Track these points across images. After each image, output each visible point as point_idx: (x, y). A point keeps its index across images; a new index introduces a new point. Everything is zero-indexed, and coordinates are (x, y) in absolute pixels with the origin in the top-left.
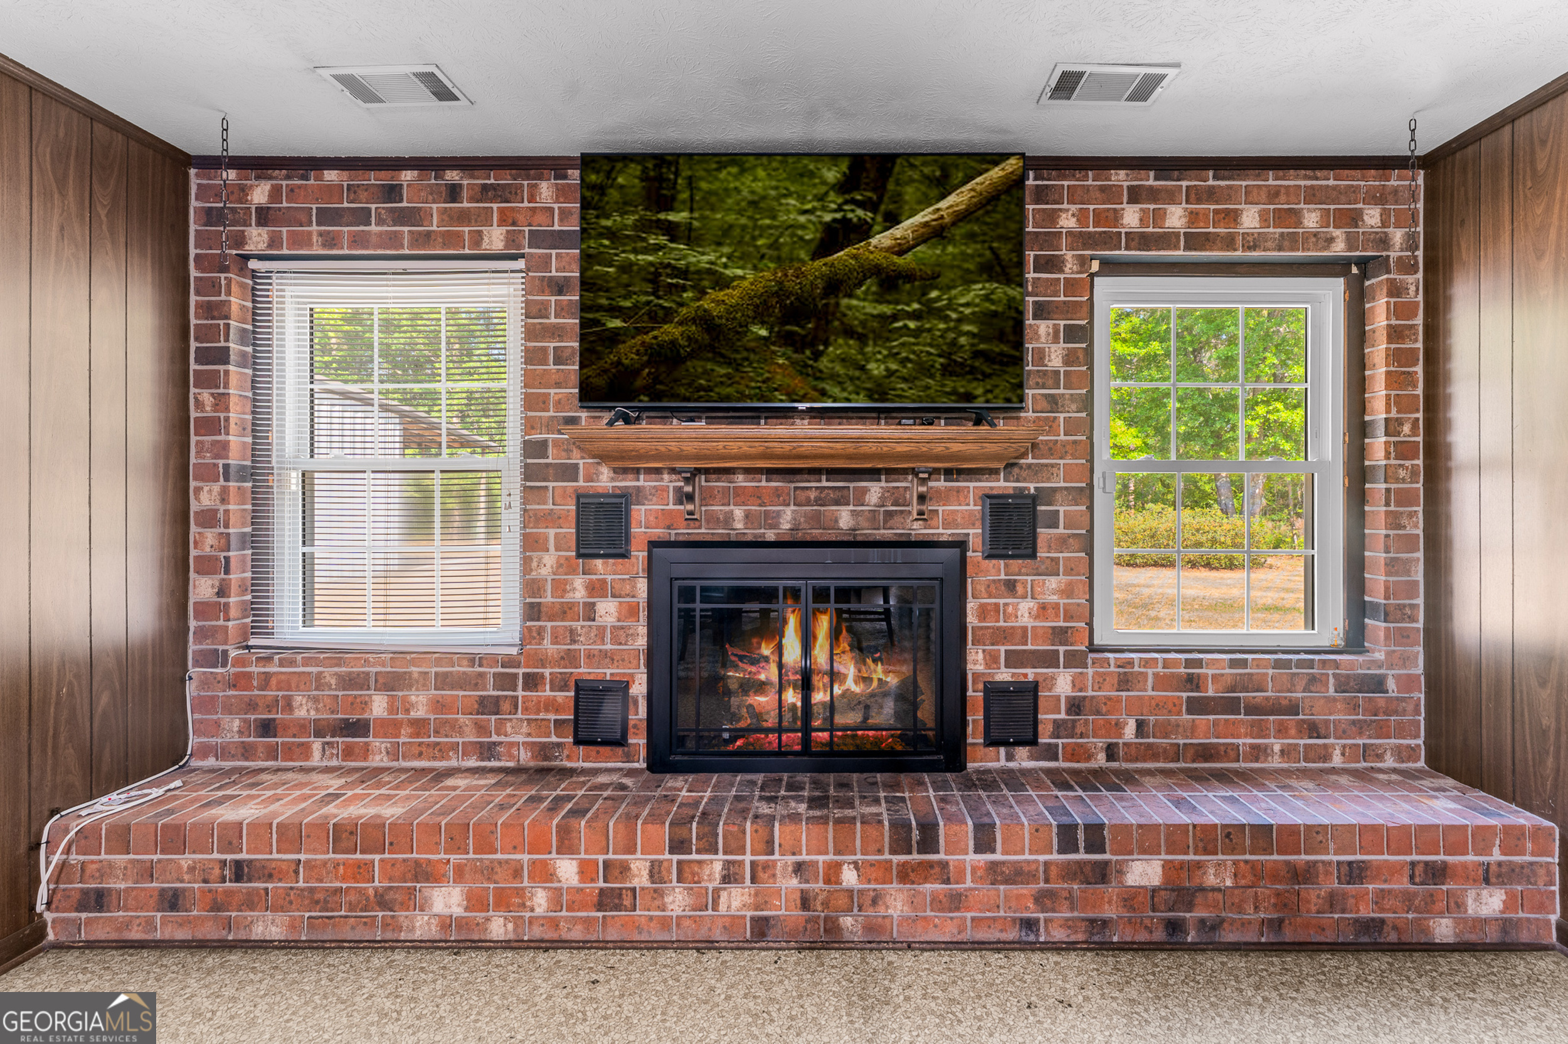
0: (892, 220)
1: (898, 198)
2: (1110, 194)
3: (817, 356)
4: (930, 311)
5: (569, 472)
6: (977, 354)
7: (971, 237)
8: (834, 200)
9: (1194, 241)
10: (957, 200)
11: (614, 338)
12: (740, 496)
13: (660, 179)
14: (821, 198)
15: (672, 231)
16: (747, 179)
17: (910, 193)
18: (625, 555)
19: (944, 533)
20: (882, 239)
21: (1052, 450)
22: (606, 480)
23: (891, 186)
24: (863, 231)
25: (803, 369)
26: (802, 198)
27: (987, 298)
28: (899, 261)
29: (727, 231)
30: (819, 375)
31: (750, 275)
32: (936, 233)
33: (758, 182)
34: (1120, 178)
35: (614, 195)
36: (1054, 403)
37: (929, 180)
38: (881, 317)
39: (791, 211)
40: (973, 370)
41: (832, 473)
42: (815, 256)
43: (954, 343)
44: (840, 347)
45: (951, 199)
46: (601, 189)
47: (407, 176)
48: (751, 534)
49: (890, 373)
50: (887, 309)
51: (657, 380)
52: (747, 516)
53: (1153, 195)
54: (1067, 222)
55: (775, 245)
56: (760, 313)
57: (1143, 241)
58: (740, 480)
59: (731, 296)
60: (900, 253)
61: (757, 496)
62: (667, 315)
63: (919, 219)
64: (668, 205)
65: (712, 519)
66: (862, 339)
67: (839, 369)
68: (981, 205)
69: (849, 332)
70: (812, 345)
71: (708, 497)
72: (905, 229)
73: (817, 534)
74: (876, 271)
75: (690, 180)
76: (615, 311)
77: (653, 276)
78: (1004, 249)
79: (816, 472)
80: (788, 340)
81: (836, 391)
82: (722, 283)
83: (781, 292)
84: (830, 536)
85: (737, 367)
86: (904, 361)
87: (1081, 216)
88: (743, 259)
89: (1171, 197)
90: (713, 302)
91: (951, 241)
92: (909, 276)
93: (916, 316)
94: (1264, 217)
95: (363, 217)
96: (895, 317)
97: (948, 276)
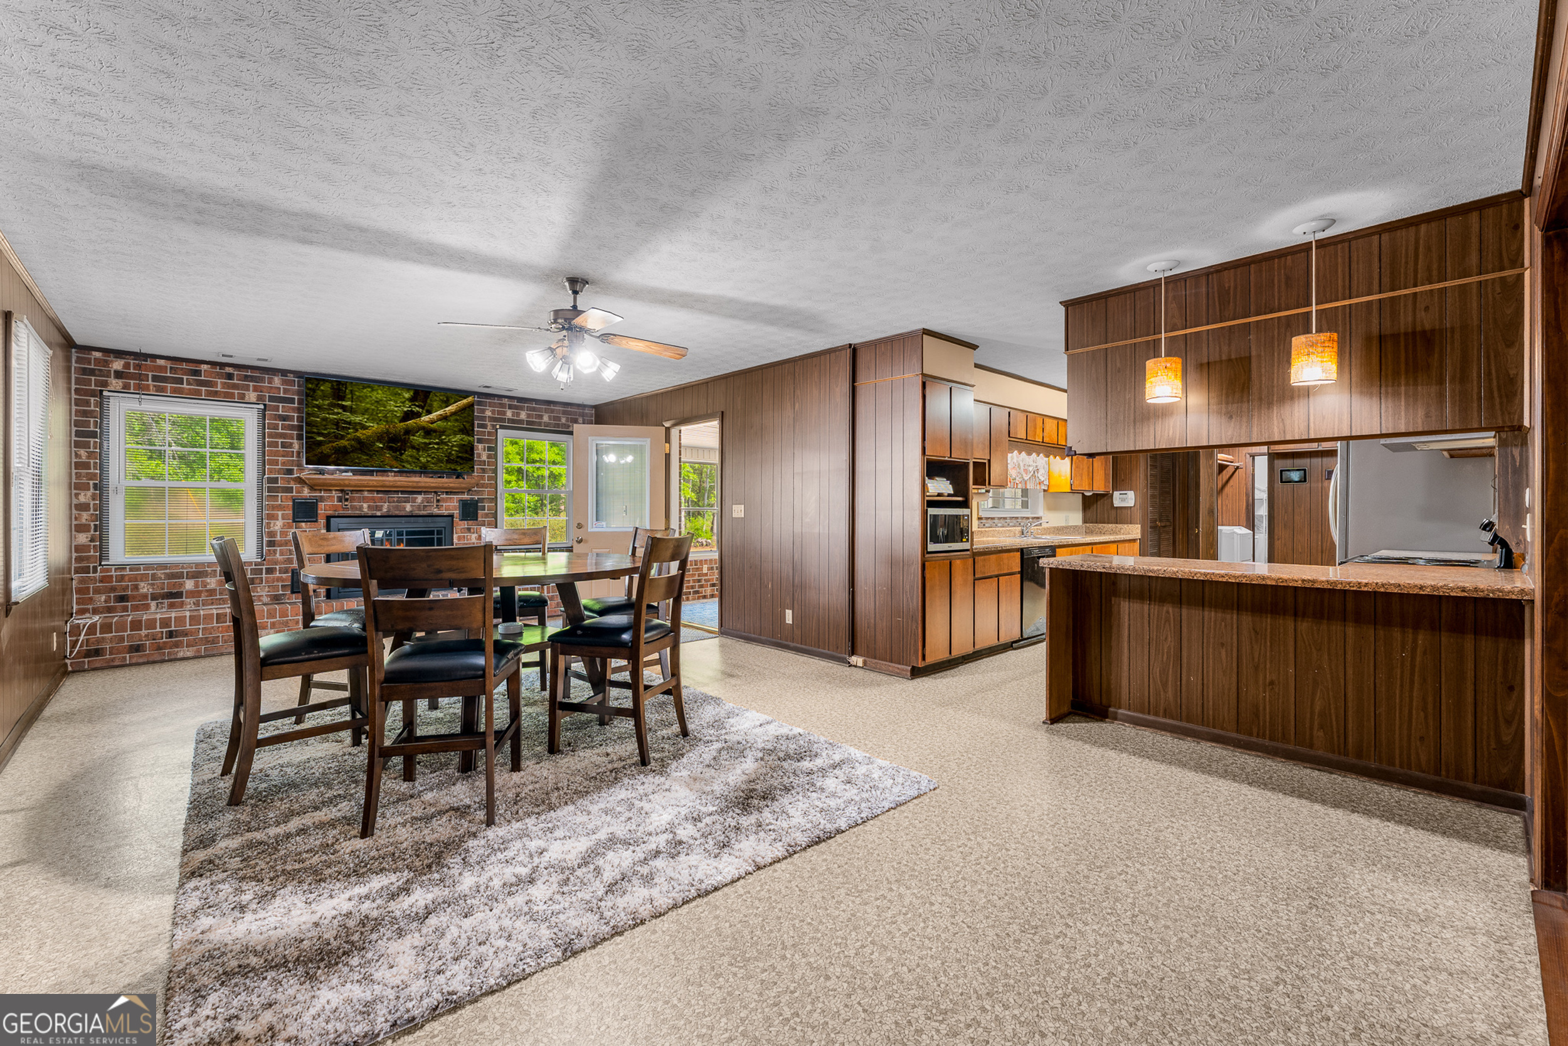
0: (429, 412)
1: (431, 405)
2: (502, 406)
3: (401, 454)
4: (442, 442)
5: (290, 490)
6: (458, 457)
7: (457, 420)
8: (408, 404)
9: (528, 423)
10: (452, 408)
11: (320, 443)
12: (365, 499)
13: (339, 389)
14: (403, 403)
15: (344, 408)
16: (375, 393)
17: (435, 404)
18: (316, 521)
19: (446, 513)
20: (426, 418)
21: (483, 486)
22: (306, 492)
23: (429, 401)
24: (419, 415)
25: (396, 458)
26: (396, 402)
27: (461, 440)
28: (432, 426)
29: (367, 410)
30: (402, 461)
31: (376, 426)
32: (444, 418)
33: (379, 394)
34: (505, 401)
35: (319, 393)
36: (484, 471)
37: (442, 401)
38: (425, 443)
39: (391, 405)
40: (457, 462)
41: (403, 492)
42: (400, 422)
43: (450, 453)
44: (409, 452)
45: (450, 408)
46: (314, 391)
47: (204, 367)
48: (370, 513)
49: (428, 461)
50: (427, 441)
51: (338, 459)
52: (369, 507)
53: (516, 407)
54: (488, 413)
55: (385, 417)
56: (380, 438)
57: (513, 421)
58: (366, 494)
59: (368, 432)
60: (432, 423)
61: (373, 499)
62: (342, 437)
63: (438, 413)
64: (343, 399)
65: (353, 508)
66: (418, 450)
67: (409, 459)
68: (460, 411)
69: (413, 447)
70: (400, 451)
71: (353, 500)
72: (433, 416)
73: (397, 513)
74: (423, 428)
75: (351, 391)
76: (320, 434)
77: (337, 423)
78: (467, 425)
79: (397, 492)
80: (390, 448)
81: (408, 466)
82: (364, 427)
83: (388, 432)
84: (402, 513)
85: (371, 456)
86: (433, 458)
87: (493, 412)
88: (373, 420)
89: (522, 408)
90: (360, 434)
91: (450, 421)
92: (435, 431)
93: (437, 444)
94: (550, 417)
95: (181, 381)
96: (430, 444)
97: (448, 432)
